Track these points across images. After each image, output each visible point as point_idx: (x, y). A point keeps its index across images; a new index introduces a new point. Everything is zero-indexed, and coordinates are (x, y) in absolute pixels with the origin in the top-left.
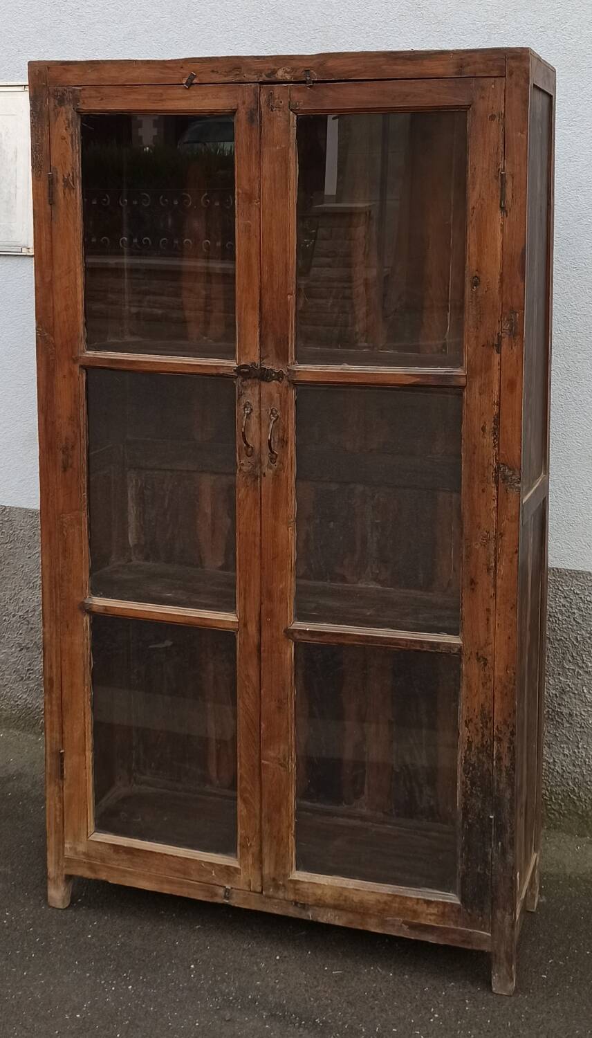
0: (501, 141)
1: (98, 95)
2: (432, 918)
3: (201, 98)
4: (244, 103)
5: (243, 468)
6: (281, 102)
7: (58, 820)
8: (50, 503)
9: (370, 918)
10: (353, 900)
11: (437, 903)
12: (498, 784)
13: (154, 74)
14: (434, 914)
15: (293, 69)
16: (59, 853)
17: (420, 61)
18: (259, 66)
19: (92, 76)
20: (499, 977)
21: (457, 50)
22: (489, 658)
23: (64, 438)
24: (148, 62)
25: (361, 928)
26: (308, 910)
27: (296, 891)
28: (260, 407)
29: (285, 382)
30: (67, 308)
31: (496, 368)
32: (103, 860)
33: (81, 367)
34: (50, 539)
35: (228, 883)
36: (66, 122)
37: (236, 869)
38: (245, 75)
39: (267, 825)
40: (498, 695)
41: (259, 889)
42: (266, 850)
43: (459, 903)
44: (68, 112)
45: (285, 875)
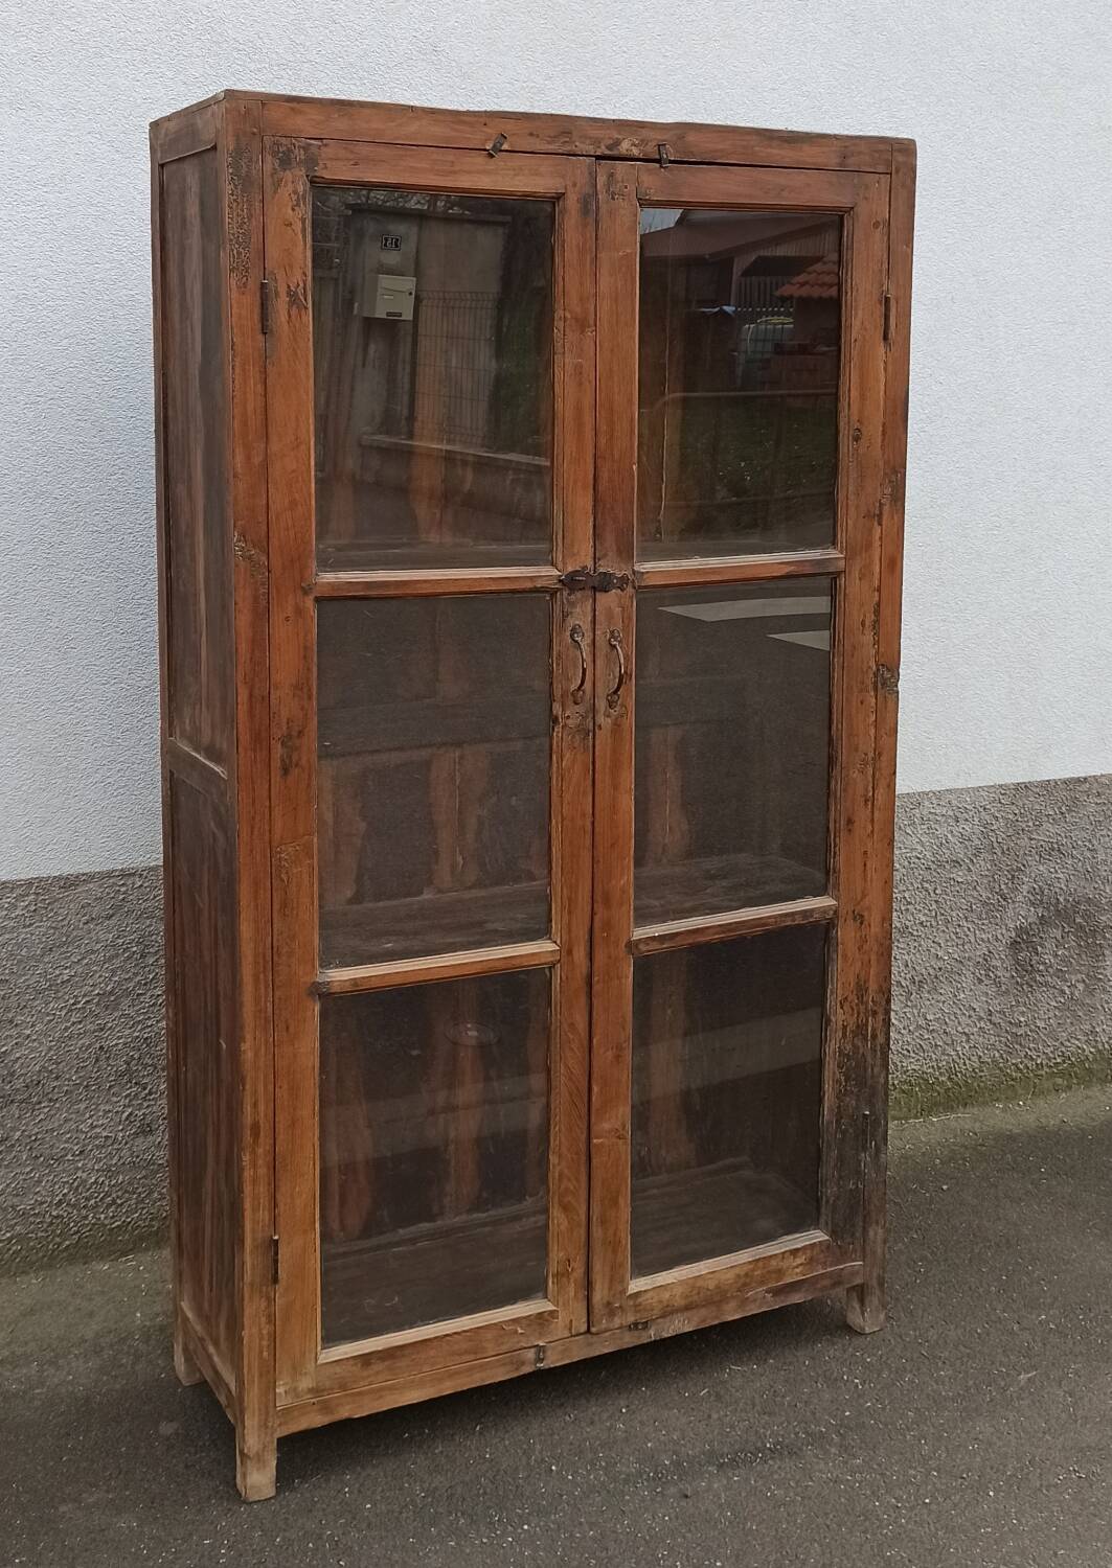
0: (885, 256)
1: (352, 157)
2: (798, 1270)
3: (512, 172)
4: (575, 185)
5: (569, 722)
6: (626, 187)
7: (265, 1354)
8: (256, 833)
9: (727, 1303)
10: (708, 1289)
11: (804, 1248)
12: (872, 1069)
13: (439, 131)
14: (801, 1264)
15: (642, 141)
16: (267, 1408)
17: (799, 145)
18: (598, 133)
19: (340, 125)
21: (841, 135)
22: (866, 914)
23: (285, 720)
24: (433, 111)
25: (716, 1322)
26: (651, 1328)
27: (637, 1308)
28: (594, 630)
29: (630, 590)
30: (293, 504)
31: (878, 543)
32: (343, 1387)
33: (317, 600)
34: (256, 892)
35: (540, 1339)
36: (294, 197)
37: (551, 1313)
38: (577, 144)
39: (600, 1230)
40: (873, 957)
41: (584, 1328)
42: (597, 1266)
43: (827, 1238)
44: (296, 182)
45: (624, 1290)
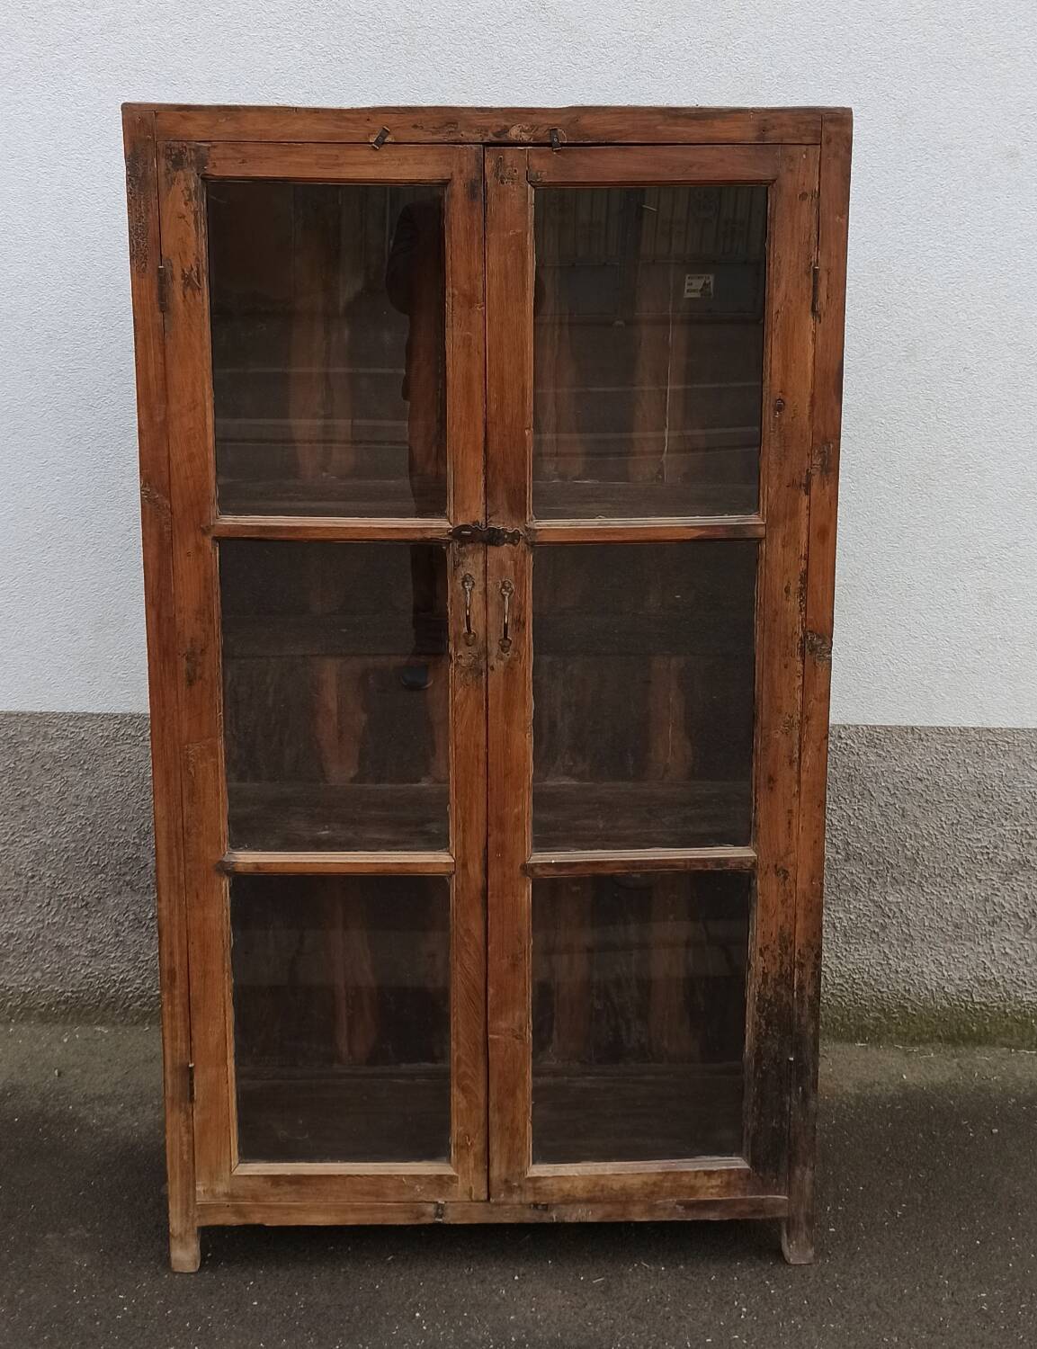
0: (814, 228)
1: (238, 156)
2: (713, 1191)
3: (397, 162)
4: (461, 171)
5: (462, 661)
6: (516, 171)
7: (185, 1157)
8: (166, 731)
9: (634, 1205)
10: (612, 1189)
11: (720, 1172)
12: (799, 1019)
13: (324, 129)
14: (717, 1186)
15: (532, 126)
16: (187, 1199)
17: (710, 121)
18: (485, 122)
19: (227, 127)
20: (797, 1244)
21: (759, 109)
22: (790, 870)
23: (189, 640)
24: (316, 111)
25: (622, 1220)
26: (551, 1211)
27: (536, 1191)
28: (486, 580)
29: (522, 544)
30: (191, 458)
31: (804, 512)
32: (255, 1198)
33: (215, 539)
34: (168, 779)
35: (440, 1197)
36: (186, 193)
37: (451, 1178)
38: (463, 133)
39: (497, 1115)
40: (800, 912)
41: (484, 1197)
42: (494, 1147)
43: (747, 1167)
44: (189, 179)
45: (523, 1173)
